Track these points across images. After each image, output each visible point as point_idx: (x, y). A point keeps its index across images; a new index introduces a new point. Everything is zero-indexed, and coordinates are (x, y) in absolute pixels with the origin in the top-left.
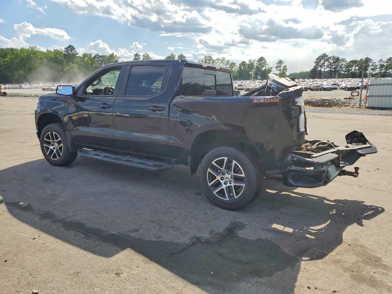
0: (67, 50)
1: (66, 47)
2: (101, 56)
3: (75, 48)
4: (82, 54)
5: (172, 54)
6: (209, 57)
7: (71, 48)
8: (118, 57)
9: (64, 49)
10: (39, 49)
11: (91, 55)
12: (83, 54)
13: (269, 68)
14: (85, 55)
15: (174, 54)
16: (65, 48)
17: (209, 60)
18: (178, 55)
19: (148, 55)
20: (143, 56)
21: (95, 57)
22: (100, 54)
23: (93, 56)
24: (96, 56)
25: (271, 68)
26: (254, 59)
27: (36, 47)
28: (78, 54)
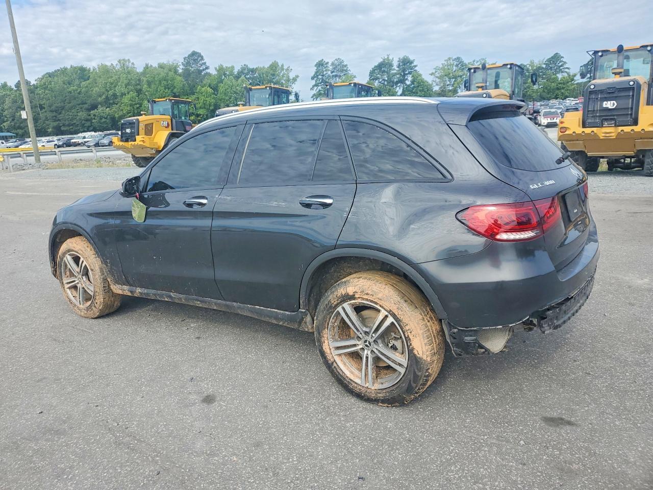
0: (187, 63)
1: (187, 56)
2: (253, 71)
3: (202, 58)
4: (216, 69)
5: (386, 57)
6: (458, 58)
7: (195, 57)
8: (287, 70)
9: (182, 60)
10: (133, 64)
11: (233, 67)
12: (218, 68)
13: (571, 74)
14: (221, 71)
15: (391, 58)
16: (185, 58)
17: (457, 65)
18: (399, 59)
19: (343, 61)
20: (333, 64)
21: (241, 73)
22: (251, 66)
23: (236, 71)
24: (243, 69)
25: (575, 76)
26: (542, 59)
27: (129, 60)
28: (207, 68)
